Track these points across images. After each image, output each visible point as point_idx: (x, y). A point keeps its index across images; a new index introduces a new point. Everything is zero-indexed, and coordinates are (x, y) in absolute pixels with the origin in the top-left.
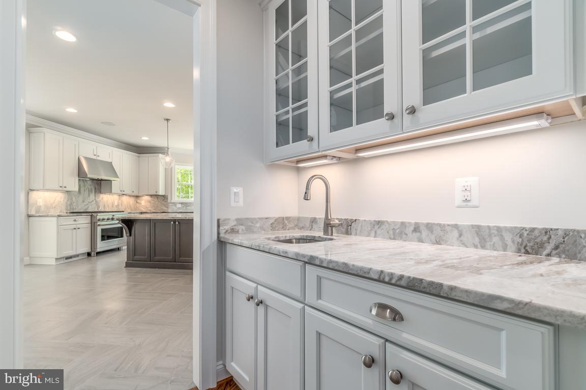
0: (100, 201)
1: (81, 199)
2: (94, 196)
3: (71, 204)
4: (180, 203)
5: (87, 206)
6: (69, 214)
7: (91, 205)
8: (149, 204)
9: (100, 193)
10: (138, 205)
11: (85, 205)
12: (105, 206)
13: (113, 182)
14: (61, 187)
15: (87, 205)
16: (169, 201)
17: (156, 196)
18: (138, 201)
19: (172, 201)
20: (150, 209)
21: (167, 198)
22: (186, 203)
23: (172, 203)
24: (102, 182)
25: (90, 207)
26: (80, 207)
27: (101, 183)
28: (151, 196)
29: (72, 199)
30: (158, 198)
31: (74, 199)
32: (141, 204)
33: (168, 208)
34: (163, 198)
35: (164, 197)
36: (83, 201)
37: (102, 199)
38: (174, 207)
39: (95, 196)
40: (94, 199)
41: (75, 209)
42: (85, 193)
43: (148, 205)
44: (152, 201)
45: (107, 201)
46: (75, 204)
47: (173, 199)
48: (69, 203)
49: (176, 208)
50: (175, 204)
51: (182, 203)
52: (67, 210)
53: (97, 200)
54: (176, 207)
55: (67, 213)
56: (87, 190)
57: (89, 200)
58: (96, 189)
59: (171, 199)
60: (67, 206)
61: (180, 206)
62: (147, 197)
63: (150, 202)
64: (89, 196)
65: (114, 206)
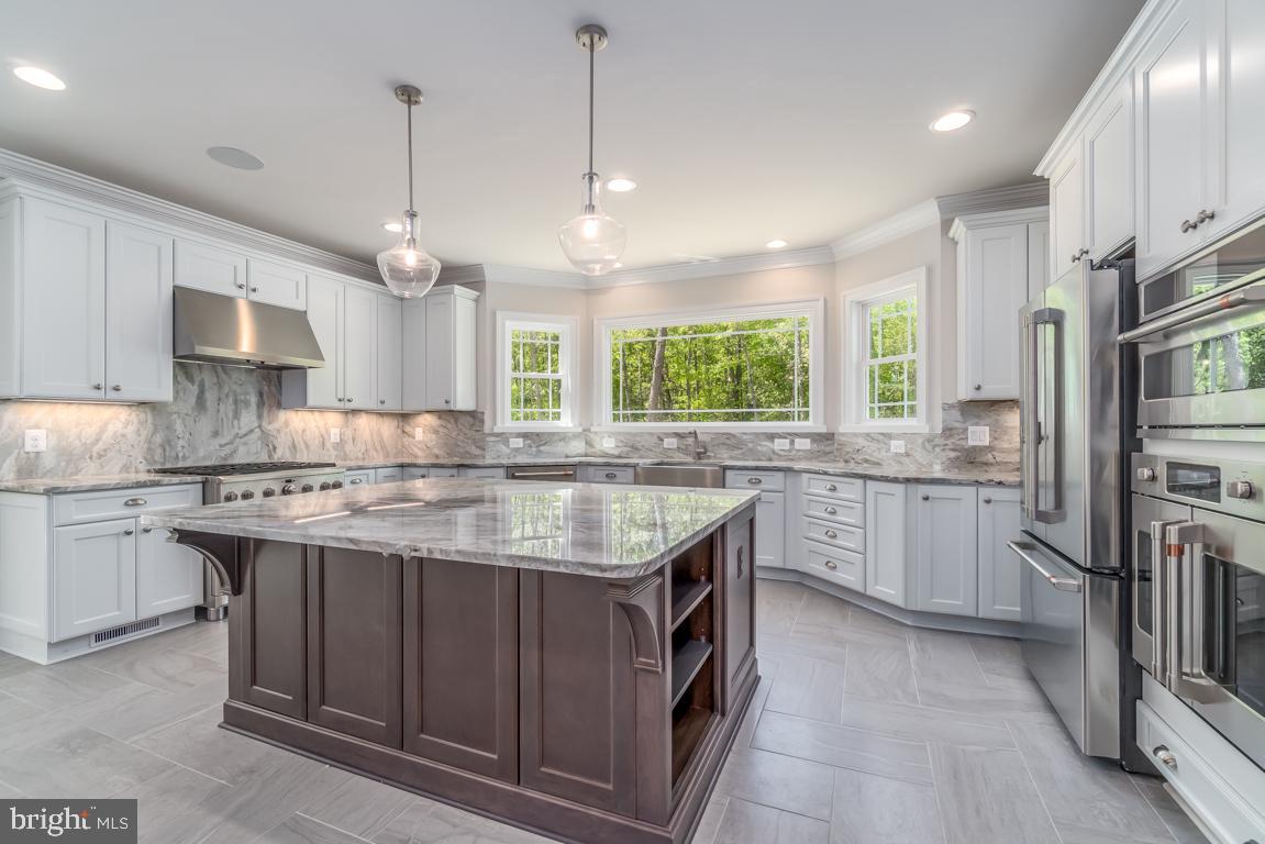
0: (278, 431)
1: (205, 425)
2: (254, 418)
3: (168, 443)
4: (519, 435)
5: (231, 447)
6: (157, 477)
7: (245, 444)
8: (434, 436)
9: (279, 406)
10: (407, 440)
11: (221, 446)
12: (294, 446)
13: (309, 371)
14: (98, 388)
15: (231, 443)
16: (487, 430)
17: (449, 415)
18: (408, 429)
19: (496, 431)
20: (436, 451)
21: (482, 421)
22: (538, 434)
23: (498, 435)
24: (284, 372)
25: (242, 449)
26: (201, 453)
27: (279, 377)
28: (439, 413)
29: (169, 428)
30: (456, 421)
31: (179, 427)
32: (414, 438)
33: (484, 450)
34: (471, 420)
35: (474, 416)
36: (216, 434)
37: (287, 424)
38: (503, 448)
39: (260, 417)
40: (256, 424)
41: (184, 458)
42: (222, 407)
43: (432, 439)
44: (441, 430)
45: (304, 431)
46: (181, 443)
47: (499, 424)
48: (158, 439)
49: (508, 451)
50: (503, 437)
51: (525, 436)
52: (149, 459)
53: (267, 426)
54: (508, 446)
55: (149, 471)
56: (231, 400)
57: (236, 430)
58: (261, 394)
59: (494, 423)
60: (149, 449)
61: (518, 443)
62: (428, 417)
63: (436, 432)
64: (236, 415)
65: (328, 445)
